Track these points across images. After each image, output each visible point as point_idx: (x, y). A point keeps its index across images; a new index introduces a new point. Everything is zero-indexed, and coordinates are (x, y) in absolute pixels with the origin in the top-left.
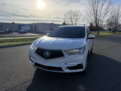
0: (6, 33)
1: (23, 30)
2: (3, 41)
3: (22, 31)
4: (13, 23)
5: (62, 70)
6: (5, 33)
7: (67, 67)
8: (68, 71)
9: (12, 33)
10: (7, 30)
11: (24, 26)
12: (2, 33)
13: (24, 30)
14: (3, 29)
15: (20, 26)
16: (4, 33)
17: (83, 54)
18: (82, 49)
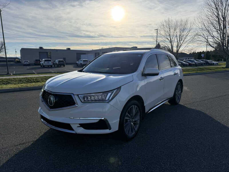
0: (55, 67)
1: (81, 61)
2: (40, 80)
3: (81, 63)
4: (69, 49)
5: (72, 129)
6: (53, 66)
7: (80, 124)
8: (81, 131)
9: (64, 66)
10: (57, 61)
11: (85, 54)
12: (49, 66)
13: (84, 61)
14: (50, 61)
15: (79, 54)
16: (51, 66)
17: (109, 102)
18: (111, 93)
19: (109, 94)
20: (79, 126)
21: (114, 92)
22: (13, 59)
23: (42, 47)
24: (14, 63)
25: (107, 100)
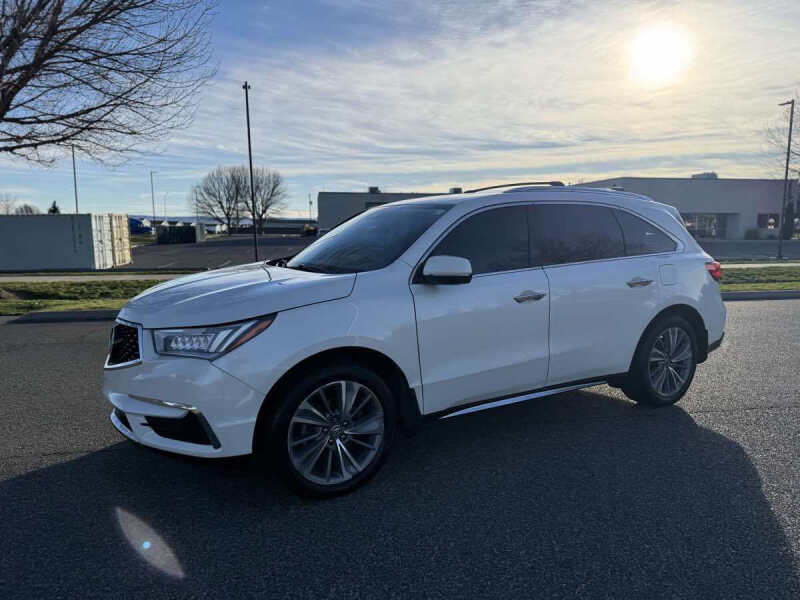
7: (147, 418)
17: (216, 359)
18: (229, 332)
19: (223, 334)
20: (146, 422)
21: (240, 327)
22: (300, 225)
23: (376, 189)
24: (298, 235)
25: (212, 353)
